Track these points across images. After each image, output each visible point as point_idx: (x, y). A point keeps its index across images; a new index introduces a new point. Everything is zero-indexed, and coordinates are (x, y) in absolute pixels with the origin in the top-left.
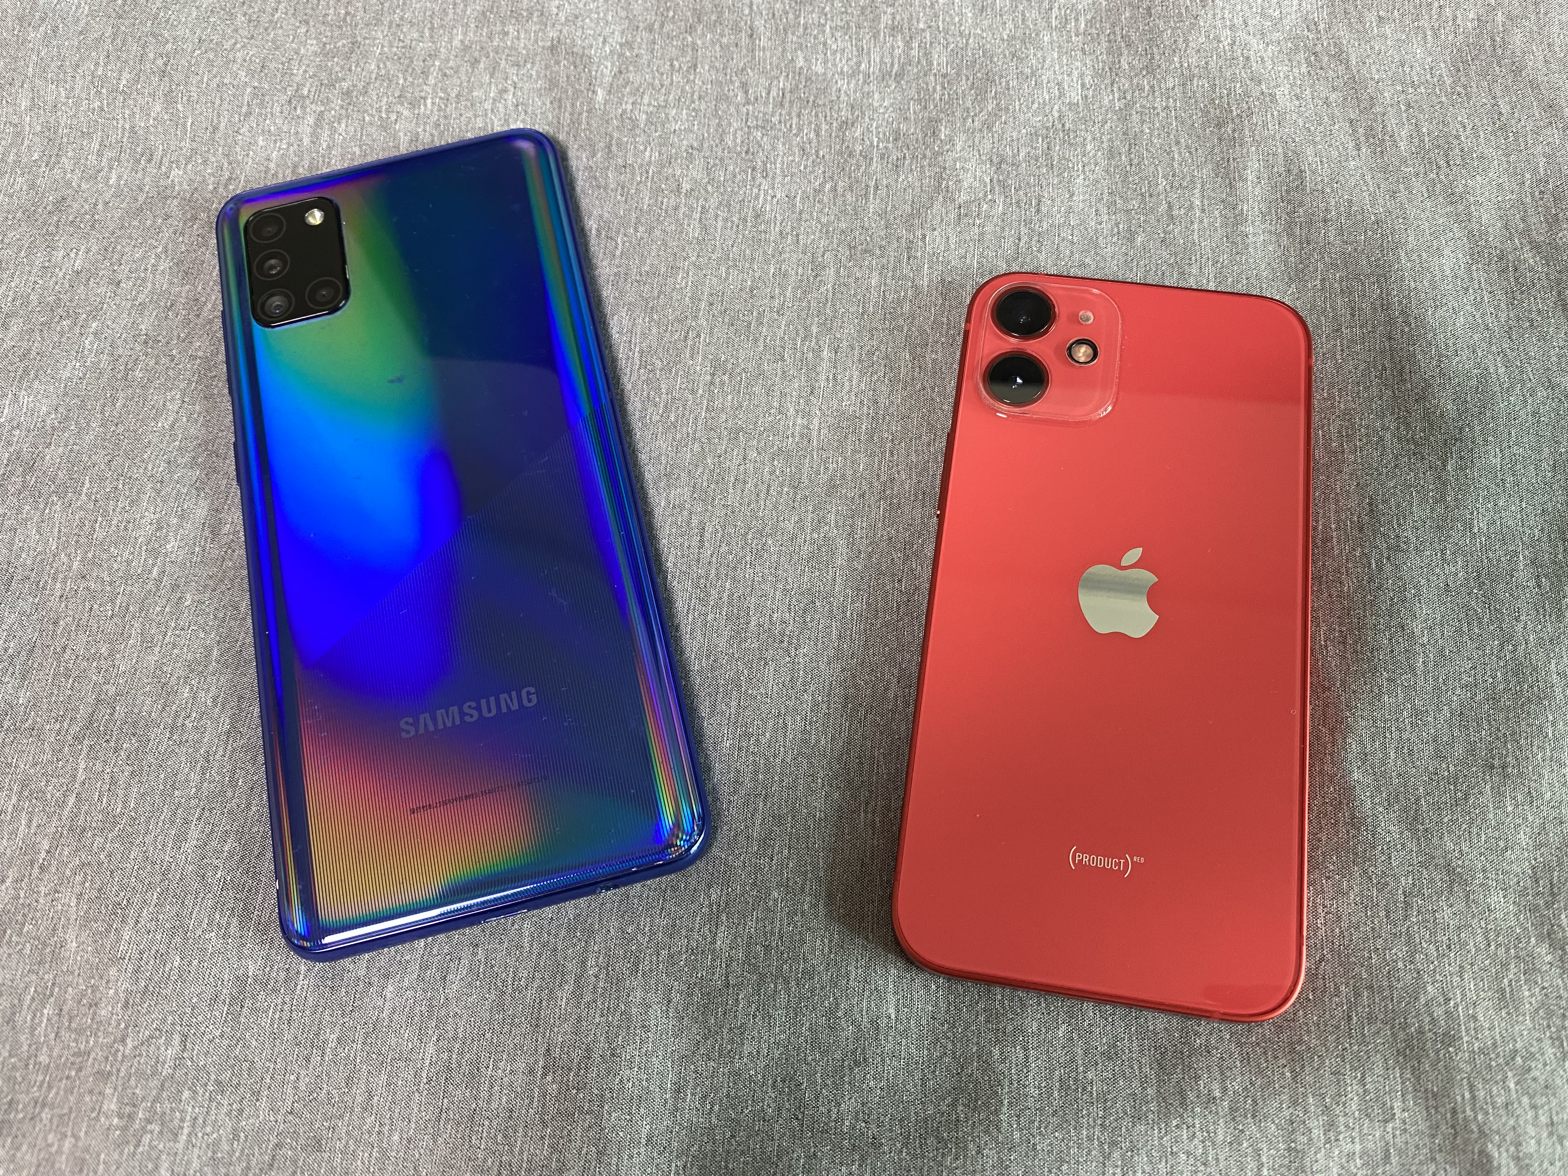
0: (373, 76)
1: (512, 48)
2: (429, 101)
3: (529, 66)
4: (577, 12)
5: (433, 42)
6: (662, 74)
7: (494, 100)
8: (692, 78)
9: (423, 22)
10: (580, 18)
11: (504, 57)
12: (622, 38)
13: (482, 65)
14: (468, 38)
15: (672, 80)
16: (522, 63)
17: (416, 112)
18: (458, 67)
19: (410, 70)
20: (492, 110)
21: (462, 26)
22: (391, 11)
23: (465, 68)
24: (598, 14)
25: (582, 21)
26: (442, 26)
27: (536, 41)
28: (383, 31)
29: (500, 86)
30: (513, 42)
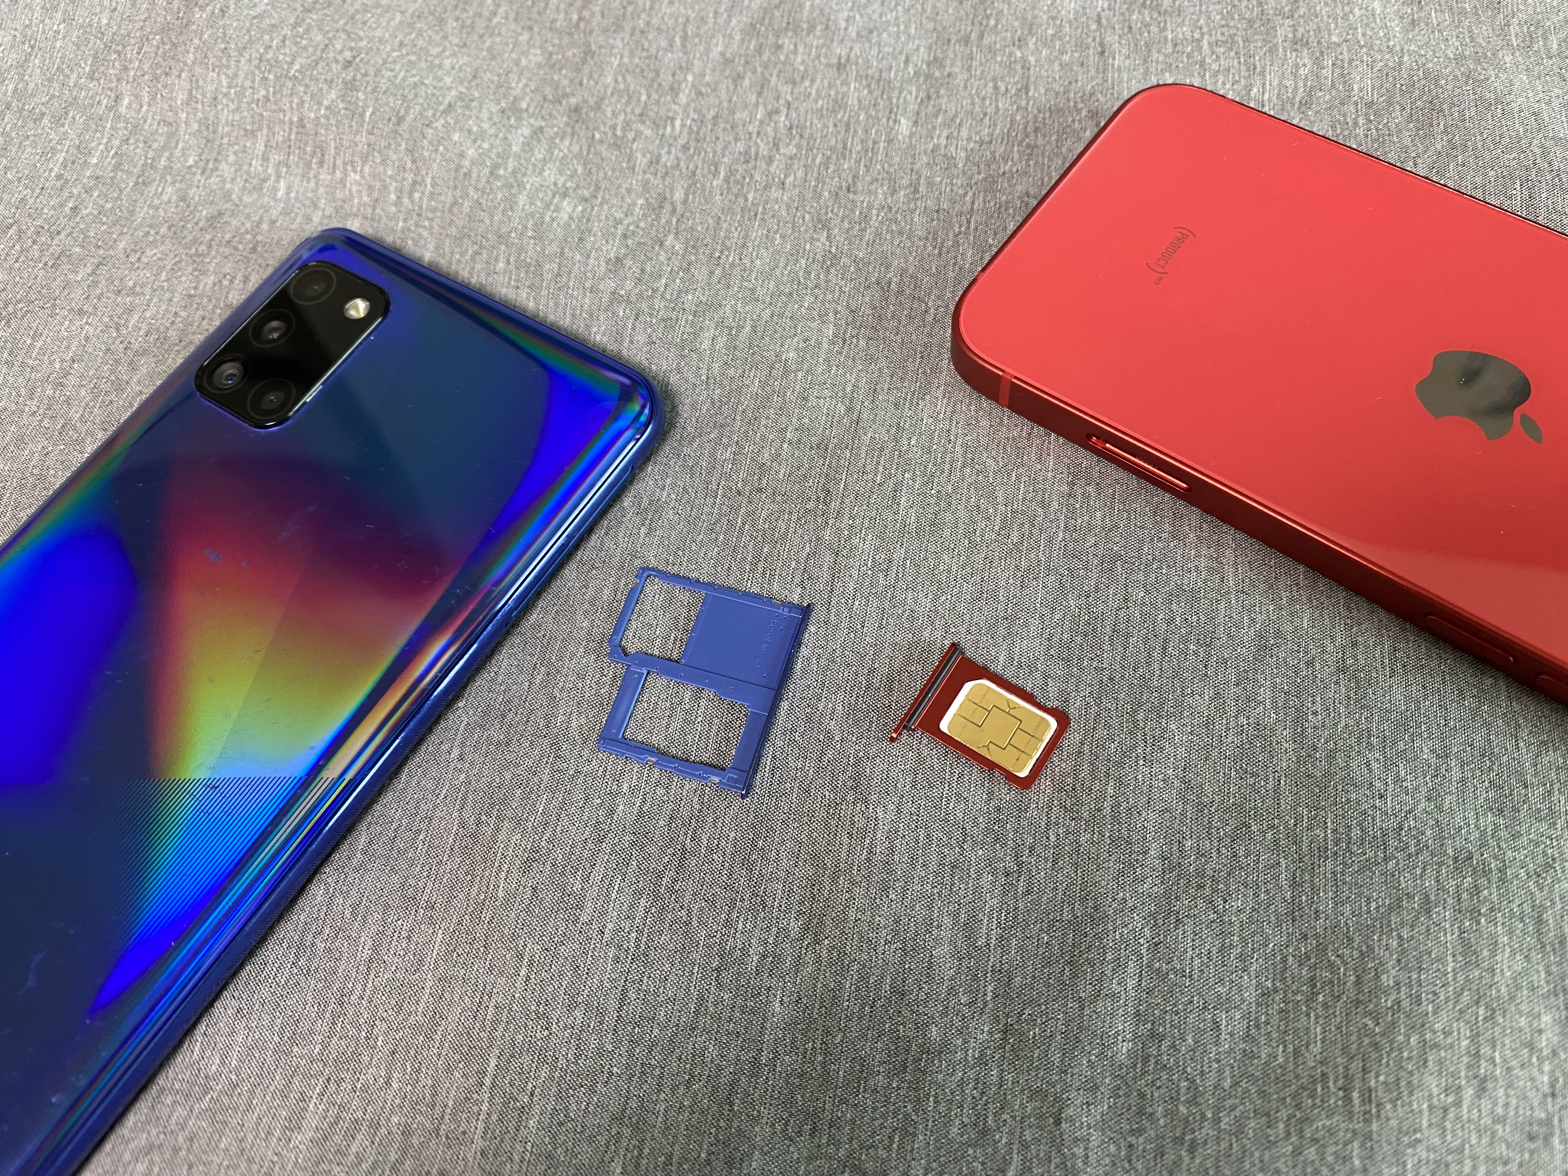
0: (609, 91)
1: (784, 63)
2: (678, 123)
3: (807, 83)
4: (872, 25)
5: (686, 53)
6: (984, 99)
7: (761, 122)
8: (1024, 103)
9: (674, 29)
10: (875, 33)
11: (775, 73)
12: (929, 55)
13: (747, 82)
14: (730, 51)
15: (997, 106)
16: (798, 80)
17: (660, 133)
18: (717, 83)
19: (656, 85)
20: (759, 133)
21: (724, 37)
22: (635, 15)
23: (725, 85)
24: (898, 26)
25: (879, 35)
26: (698, 35)
27: (818, 57)
28: (623, 39)
29: (769, 107)
30: (787, 56)
